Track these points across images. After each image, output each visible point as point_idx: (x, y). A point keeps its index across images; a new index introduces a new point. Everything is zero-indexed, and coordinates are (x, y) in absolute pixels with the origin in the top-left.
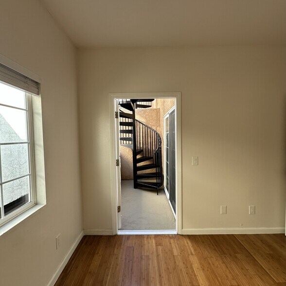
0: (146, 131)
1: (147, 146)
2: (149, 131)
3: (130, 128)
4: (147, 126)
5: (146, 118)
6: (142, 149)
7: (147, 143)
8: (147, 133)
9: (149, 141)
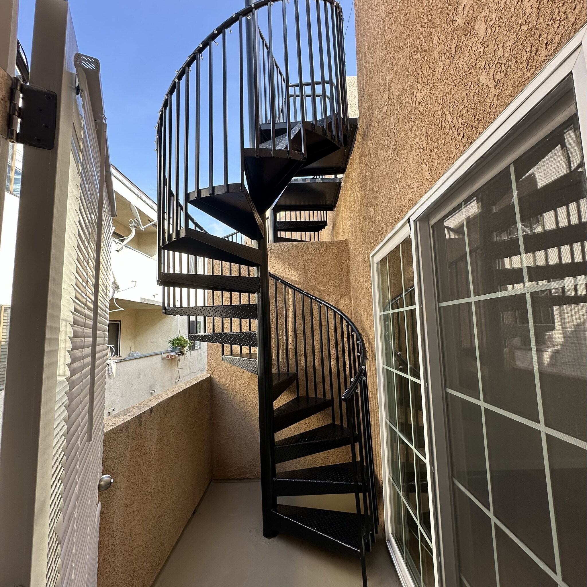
0: (307, 311)
1: (310, 359)
2: (315, 311)
3: (255, 299)
4: (307, 295)
5: (305, 271)
6: (293, 370)
7: (309, 350)
8: (308, 318)
9: (317, 344)
